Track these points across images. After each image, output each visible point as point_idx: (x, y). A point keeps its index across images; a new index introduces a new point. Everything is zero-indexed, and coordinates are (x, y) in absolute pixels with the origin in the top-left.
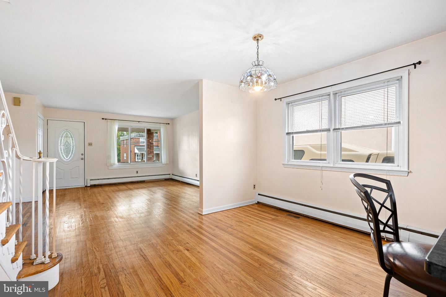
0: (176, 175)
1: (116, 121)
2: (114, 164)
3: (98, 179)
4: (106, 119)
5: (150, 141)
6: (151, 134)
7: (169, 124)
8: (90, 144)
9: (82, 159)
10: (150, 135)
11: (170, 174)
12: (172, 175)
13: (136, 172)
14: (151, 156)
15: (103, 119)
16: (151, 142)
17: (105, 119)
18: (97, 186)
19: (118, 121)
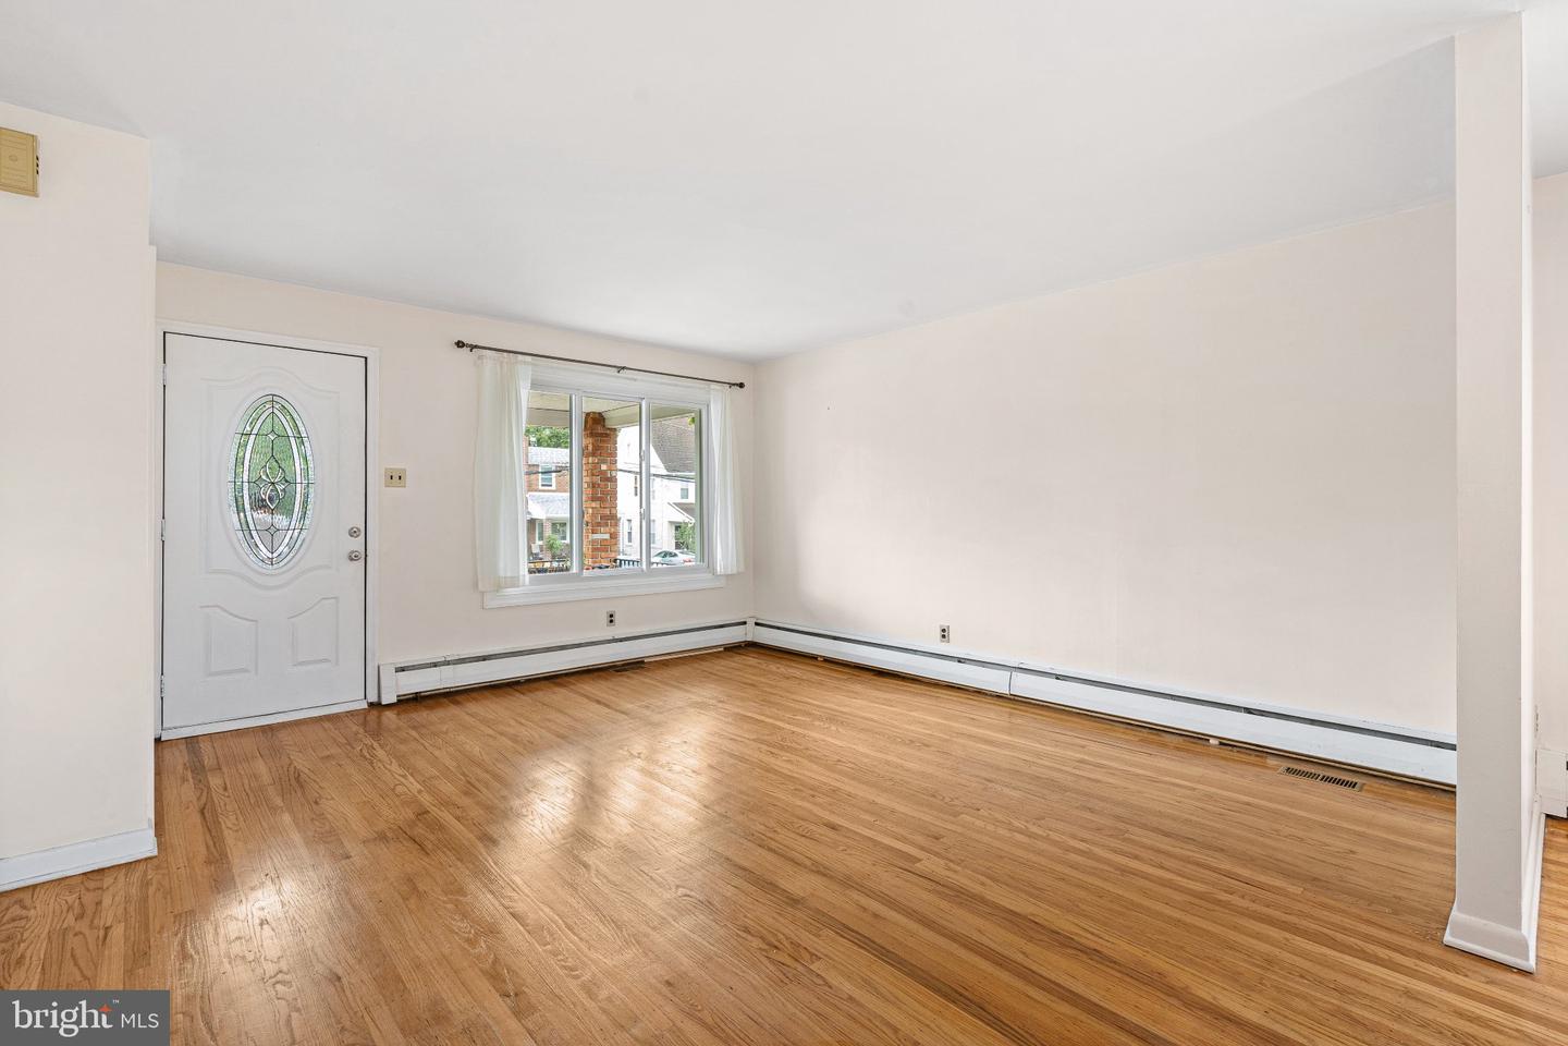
0: (779, 628)
1: (520, 357)
2: (514, 582)
3: (435, 665)
4: (473, 347)
5: (604, 467)
6: (607, 435)
7: (741, 385)
8: (396, 479)
9: (352, 558)
10: (604, 441)
11: (745, 623)
12: (757, 624)
13: (606, 619)
14: (607, 536)
15: (460, 344)
16: (604, 472)
17: (468, 346)
18: (430, 702)
19: (529, 358)
